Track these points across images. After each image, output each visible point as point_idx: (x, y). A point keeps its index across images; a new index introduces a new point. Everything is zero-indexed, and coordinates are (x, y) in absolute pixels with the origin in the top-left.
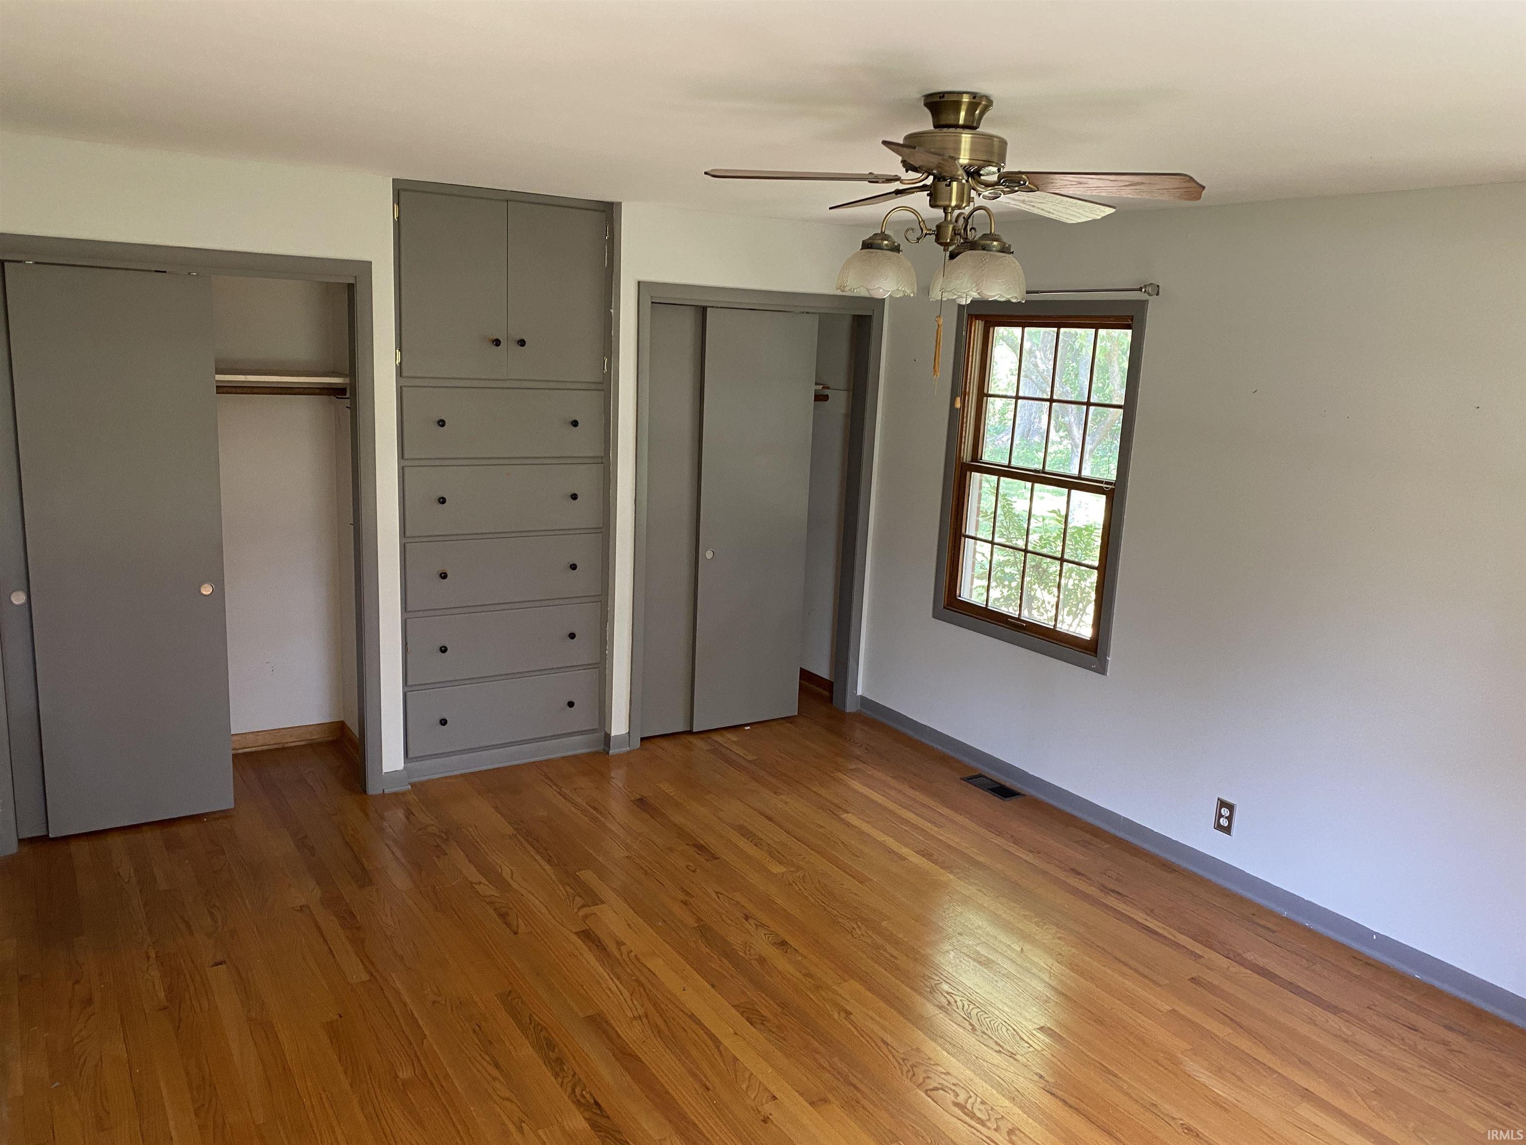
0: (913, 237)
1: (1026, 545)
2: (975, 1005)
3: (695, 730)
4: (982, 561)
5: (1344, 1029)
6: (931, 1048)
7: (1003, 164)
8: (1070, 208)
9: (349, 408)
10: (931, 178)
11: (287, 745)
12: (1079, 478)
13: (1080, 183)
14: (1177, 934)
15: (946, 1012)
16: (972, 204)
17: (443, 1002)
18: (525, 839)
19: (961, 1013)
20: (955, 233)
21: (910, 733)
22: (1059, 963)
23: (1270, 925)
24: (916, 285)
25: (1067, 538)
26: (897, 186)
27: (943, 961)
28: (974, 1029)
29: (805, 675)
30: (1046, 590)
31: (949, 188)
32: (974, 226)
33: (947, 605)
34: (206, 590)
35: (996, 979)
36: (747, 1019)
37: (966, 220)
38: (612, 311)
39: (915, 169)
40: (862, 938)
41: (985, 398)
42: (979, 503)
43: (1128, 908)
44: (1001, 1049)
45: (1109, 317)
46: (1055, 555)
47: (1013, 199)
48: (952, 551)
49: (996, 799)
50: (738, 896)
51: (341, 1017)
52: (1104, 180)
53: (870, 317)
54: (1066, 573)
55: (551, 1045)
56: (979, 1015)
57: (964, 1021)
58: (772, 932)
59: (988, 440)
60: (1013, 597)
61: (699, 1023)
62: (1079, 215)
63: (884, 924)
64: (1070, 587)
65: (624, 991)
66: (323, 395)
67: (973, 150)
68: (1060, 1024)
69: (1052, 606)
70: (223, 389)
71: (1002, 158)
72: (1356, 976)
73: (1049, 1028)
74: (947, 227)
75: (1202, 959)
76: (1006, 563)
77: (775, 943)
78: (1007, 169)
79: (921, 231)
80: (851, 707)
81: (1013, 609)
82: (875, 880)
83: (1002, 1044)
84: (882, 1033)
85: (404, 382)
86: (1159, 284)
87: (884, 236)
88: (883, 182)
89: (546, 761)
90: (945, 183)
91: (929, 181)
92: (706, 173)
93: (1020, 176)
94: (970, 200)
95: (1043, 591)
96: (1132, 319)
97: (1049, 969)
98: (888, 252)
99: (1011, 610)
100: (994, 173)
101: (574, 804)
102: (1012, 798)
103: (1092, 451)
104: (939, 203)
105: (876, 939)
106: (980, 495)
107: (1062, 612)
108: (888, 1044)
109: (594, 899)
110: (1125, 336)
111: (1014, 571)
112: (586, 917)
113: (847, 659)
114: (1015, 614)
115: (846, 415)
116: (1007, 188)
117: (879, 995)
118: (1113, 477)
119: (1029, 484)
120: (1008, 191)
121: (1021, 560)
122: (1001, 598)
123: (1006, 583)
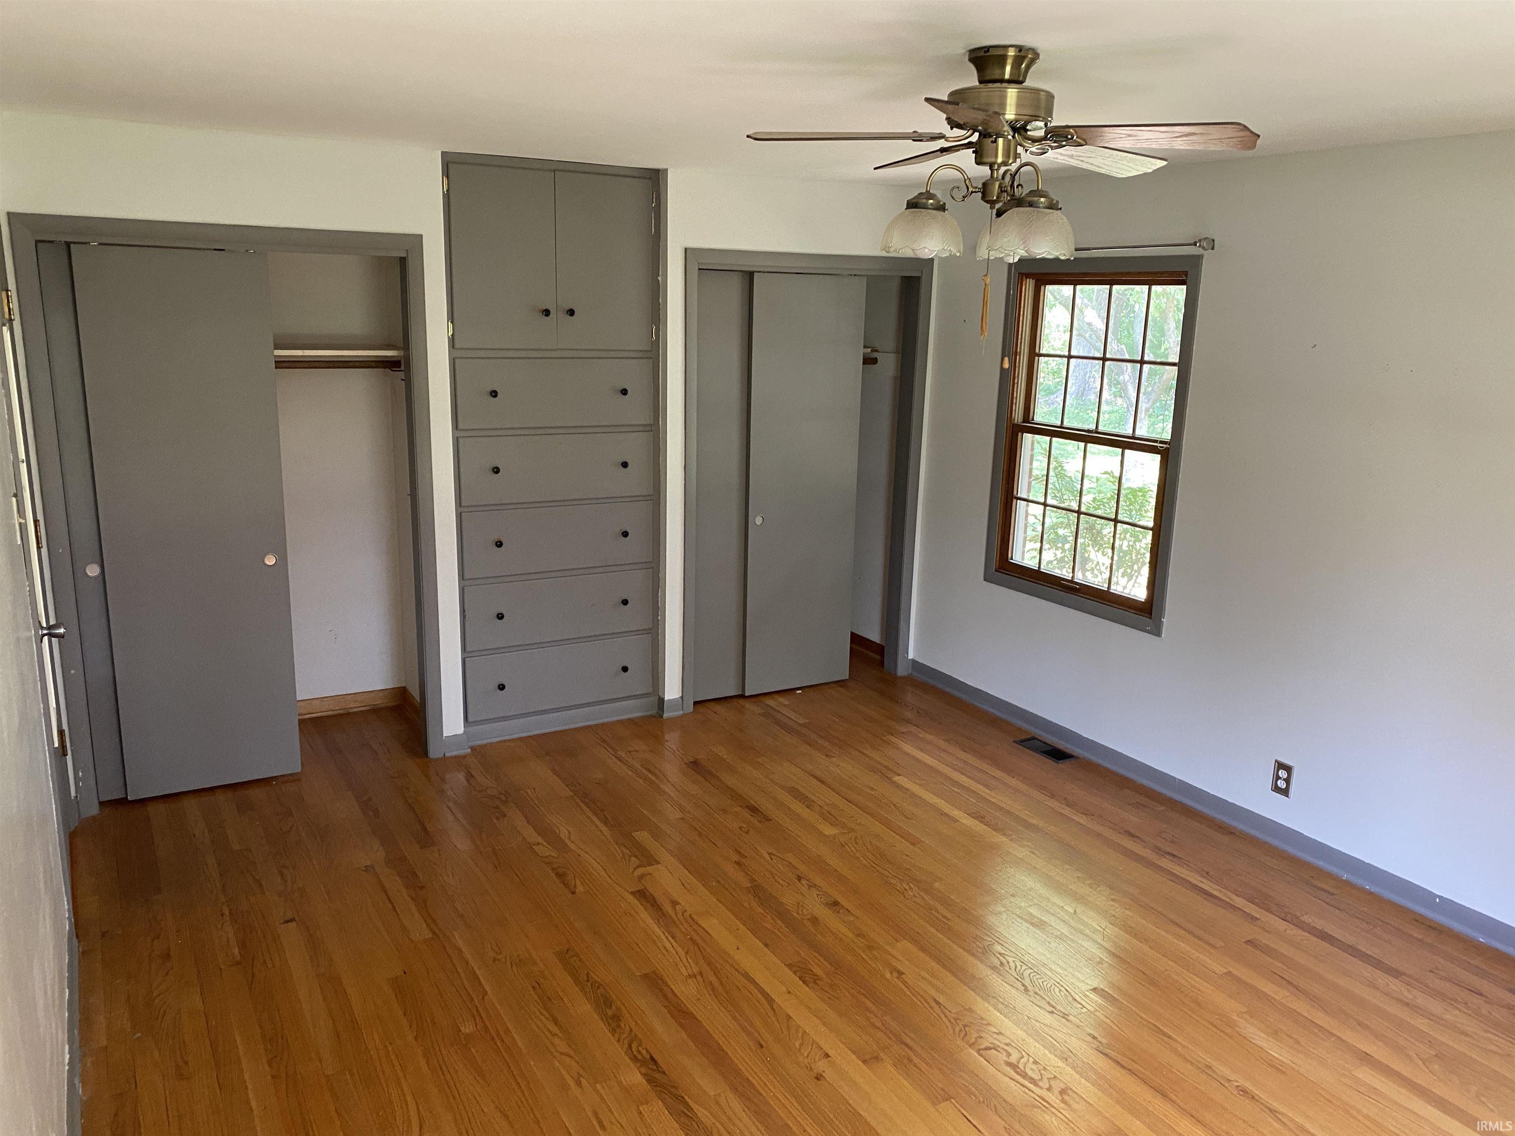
0: (959, 195)
1: (1080, 506)
2: (1027, 965)
3: (746, 694)
4: (1034, 523)
5: (1406, 993)
6: (982, 1007)
7: (1050, 119)
8: (1120, 162)
9: (403, 380)
10: (977, 134)
11: (351, 711)
12: (1133, 437)
13: (1130, 136)
14: (1234, 897)
15: (998, 973)
16: (1018, 160)
17: (503, 960)
18: (582, 801)
19: (1014, 974)
20: (1002, 190)
21: (963, 696)
22: (1111, 924)
23: (1328, 888)
24: (962, 244)
25: (1121, 499)
26: (942, 144)
27: (996, 923)
28: (1026, 989)
29: (857, 640)
30: (1100, 552)
31: (995, 144)
32: (1021, 183)
33: (999, 568)
34: (270, 560)
35: (1048, 940)
36: (800, 978)
37: (1013, 177)
38: (660, 278)
39: (960, 126)
40: (914, 899)
41: (1036, 358)
42: (1031, 464)
43: (1184, 871)
44: (1054, 1010)
45: (1162, 273)
46: (1109, 516)
47: (1061, 154)
48: (1003, 513)
49: (1048, 762)
50: (790, 857)
51: (405, 973)
52: (1155, 131)
53: (918, 279)
54: (1120, 534)
55: (608, 1002)
56: (1031, 975)
57: (1017, 982)
58: (825, 892)
59: (1040, 400)
60: (1066, 559)
61: (753, 982)
62: (1130, 169)
63: (937, 885)
64: (1125, 548)
65: (679, 949)
66: (378, 368)
67: (1019, 105)
68: (1112, 985)
69: (1106, 568)
70: (281, 364)
71: (1049, 112)
72: (1419, 940)
73: (1102, 990)
74: (994, 184)
75: (1259, 921)
76: (1060, 525)
77: (827, 904)
78: (1054, 124)
79: (966, 189)
80: (902, 670)
81: (1067, 571)
82: (927, 842)
83: (1054, 1005)
84: (933, 992)
85: (458, 354)
86: (1213, 238)
87: (929, 195)
88: (927, 141)
89: (602, 724)
90: (991, 139)
91: (975, 137)
92: (748, 136)
93: (1067, 130)
94: (1017, 156)
95: (1097, 553)
96: (1186, 274)
97: (1102, 930)
98: (934, 211)
99: (1064, 572)
100: (1041, 128)
101: (630, 767)
102: (1067, 760)
103: (1147, 410)
104: (985, 160)
105: (928, 899)
106: (1032, 457)
107: (1117, 573)
108: (940, 1003)
109: (650, 860)
110: (1179, 292)
111: (1067, 532)
112: (641, 877)
113: (898, 623)
114: (1068, 576)
115: (896, 378)
116: (1054, 143)
117: (930, 955)
118: (1167, 436)
119: (1082, 445)
120: (1057, 146)
121: (1073, 522)
122: (1054, 560)
123: (1060, 545)
